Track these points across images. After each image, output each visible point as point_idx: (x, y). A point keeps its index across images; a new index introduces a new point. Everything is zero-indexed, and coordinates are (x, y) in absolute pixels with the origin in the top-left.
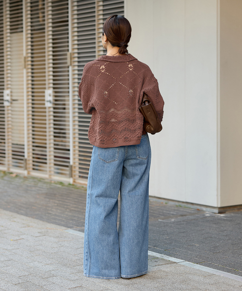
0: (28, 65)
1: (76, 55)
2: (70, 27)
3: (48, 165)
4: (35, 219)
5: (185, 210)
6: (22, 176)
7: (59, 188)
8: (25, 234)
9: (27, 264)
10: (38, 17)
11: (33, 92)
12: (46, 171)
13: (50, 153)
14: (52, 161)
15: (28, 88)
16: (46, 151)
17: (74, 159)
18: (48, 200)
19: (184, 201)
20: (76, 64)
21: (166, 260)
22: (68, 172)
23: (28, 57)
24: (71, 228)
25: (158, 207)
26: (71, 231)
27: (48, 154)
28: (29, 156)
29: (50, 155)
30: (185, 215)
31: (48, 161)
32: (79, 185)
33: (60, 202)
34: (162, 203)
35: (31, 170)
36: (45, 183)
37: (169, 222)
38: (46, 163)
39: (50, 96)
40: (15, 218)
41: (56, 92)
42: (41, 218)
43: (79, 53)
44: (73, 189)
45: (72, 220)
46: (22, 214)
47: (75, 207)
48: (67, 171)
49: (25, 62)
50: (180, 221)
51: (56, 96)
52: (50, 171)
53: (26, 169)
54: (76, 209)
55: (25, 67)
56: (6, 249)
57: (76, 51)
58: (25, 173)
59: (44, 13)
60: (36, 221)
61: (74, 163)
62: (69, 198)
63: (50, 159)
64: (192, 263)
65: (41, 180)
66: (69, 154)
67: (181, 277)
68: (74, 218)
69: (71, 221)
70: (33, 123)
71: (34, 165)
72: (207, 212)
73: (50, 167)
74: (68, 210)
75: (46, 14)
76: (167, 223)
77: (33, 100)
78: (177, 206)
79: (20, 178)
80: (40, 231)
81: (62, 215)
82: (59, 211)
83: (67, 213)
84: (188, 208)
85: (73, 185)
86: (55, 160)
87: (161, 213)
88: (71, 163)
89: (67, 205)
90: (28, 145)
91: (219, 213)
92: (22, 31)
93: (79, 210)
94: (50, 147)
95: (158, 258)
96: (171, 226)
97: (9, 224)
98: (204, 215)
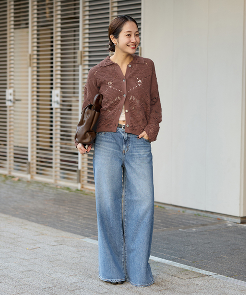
0: (34, 63)
1: (87, 54)
2: (81, 24)
3: (53, 170)
4: (48, 227)
5: (204, 220)
6: (24, 180)
7: (66, 193)
8: (40, 243)
9: (49, 275)
10: (45, 13)
11: (38, 92)
12: (51, 175)
13: (56, 156)
14: (59, 165)
15: (33, 87)
16: (51, 155)
17: (83, 163)
18: (57, 206)
19: (204, 209)
20: (87, 63)
21: (197, 273)
22: (75, 178)
23: (34, 55)
24: (88, 236)
25: (176, 216)
26: (88, 240)
27: (53, 157)
28: (32, 160)
29: (56, 159)
30: (206, 225)
31: (53, 165)
32: (87, 191)
33: (71, 209)
34: (179, 211)
35: (35, 174)
36: (51, 188)
37: (191, 231)
38: (51, 167)
39: (57, 96)
40: (26, 225)
41: (63, 92)
42: (53, 225)
43: (90, 52)
44: (82, 195)
45: (88, 228)
46: (33, 221)
47: (88, 215)
48: (75, 176)
49: (30, 59)
50: (203, 231)
51: (63, 97)
52: (56, 176)
53: (29, 172)
54: (89, 217)
55: (30, 66)
56: (24, 259)
57: (87, 49)
58: (28, 177)
59: (52, 8)
60: (50, 229)
61: (83, 167)
62: (79, 205)
63: (56, 163)
64: (225, 277)
65: (46, 185)
66: (77, 158)
67: (217, 291)
68: (90, 226)
69: (87, 230)
70: (38, 125)
71: (37, 169)
72: (228, 222)
73: (56, 172)
74: (81, 217)
75: (54, 10)
76: (189, 233)
77: (38, 100)
78: (195, 215)
79: (23, 182)
80: (56, 240)
81: (76, 223)
82: (71, 218)
83: (80, 220)
84: (208, 217)
85: (81, 191)
86: (61, 164)
87: (180, 223)
88: (80, 168)
89: (79, 212)
90: (32, 148)
91: (241, 223)
92: (28, 27)
93: (92, 217)
94: (56, 151)
95: (187, 270)
96: (194, 236)
97: (21, 231)
98: (226, 225)
